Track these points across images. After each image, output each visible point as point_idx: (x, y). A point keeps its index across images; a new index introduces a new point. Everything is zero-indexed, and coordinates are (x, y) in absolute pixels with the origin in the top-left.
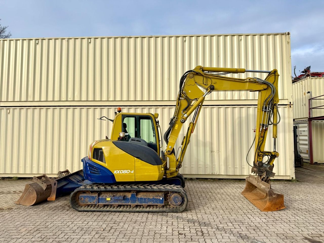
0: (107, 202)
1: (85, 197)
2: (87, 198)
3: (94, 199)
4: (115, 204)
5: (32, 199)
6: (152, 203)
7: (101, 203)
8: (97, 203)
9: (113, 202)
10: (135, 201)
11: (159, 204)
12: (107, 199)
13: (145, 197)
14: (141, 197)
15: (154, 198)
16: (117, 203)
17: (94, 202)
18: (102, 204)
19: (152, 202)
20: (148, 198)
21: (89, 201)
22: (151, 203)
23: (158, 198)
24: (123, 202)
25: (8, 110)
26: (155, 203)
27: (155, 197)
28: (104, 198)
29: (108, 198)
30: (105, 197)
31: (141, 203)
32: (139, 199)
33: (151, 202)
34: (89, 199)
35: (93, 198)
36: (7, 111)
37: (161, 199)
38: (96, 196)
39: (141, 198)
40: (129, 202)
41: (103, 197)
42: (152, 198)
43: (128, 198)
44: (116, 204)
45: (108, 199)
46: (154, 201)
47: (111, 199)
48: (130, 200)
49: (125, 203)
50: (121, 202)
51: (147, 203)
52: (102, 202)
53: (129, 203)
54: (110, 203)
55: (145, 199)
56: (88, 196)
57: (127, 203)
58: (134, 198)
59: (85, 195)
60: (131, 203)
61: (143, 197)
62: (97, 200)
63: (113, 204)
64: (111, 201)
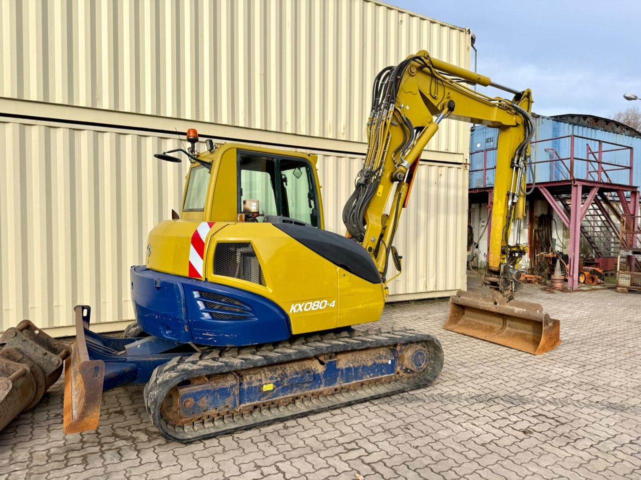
0: (263, 396)
1: (197, 396)
2: (204, 398)
3: (228, 395)
4: (286, 396)
6: (370, 377)
7: (248, 401)
8: (238, 405)
9: (281, 394)
10: (333, 381)
11: (386, 375)
12: (264, 386)
13: (356, 365)
14: (347, 366)
15: (375, 364)
16: (291, 393)
17: (228, 404)
18: (249, 406)
19: (372, 375)
20: (364, 366)
21: (211, 404)
22: (368, 376)
23: (384, 361)
24: (306, 388)
26: (378, 376)
27: (377, 361)
28: (255, 387)
29: (266, 384)
30: (258, 384)
31: (347, 382)
32: (344, 371)
33: (369, 374)
34: (210, 399)
35: (224, 393)
37: (390, 362)
38: (232, 387)
39: (349, 369)
40: (321, 383)
41: (254, 385)
42: (370, 363)
43: (319, 374)
44: (289, 395)
45: (268, 387)
46: (376, 370)
47: (277, 384)
48: (322, 378)
49: (311, 388)
50: (301, 389)
51: (362, 379)
52: (250, 400)
53: (319, 387)
54: (273, 397)
55: (356, 369)
56: (208, 391)
57: (315, 388)
58: (332, 372)
59: (199, 390)
60: (325, 385)
61: (351, 365)
62: (237, 398)
63: (282, 397)
64: (275, 392)
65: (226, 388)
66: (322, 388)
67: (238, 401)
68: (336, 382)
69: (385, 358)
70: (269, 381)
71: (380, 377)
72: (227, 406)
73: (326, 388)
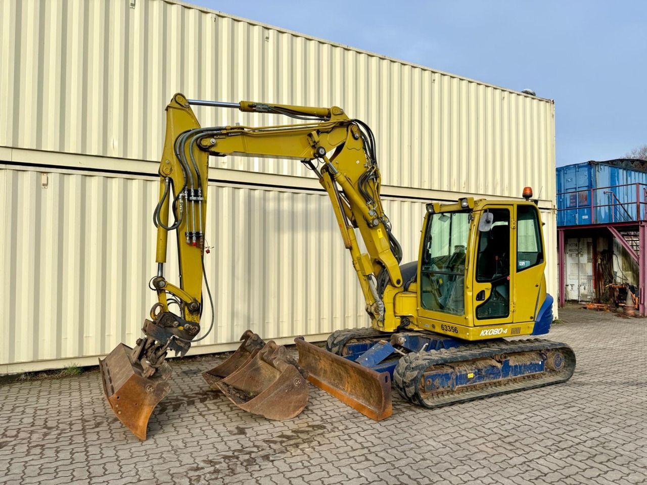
0: (468, 381)
1: (433, 378)
2: (437, 380)
3: (449, 379)
4: (480, 383)
5: (292, 404)
6: (529, 373)
8: (455, 386)
9: (478, 380)
10: (506, 375)
11: (538, 372)
12: (469, 375)
13: (520, 364)
14: (515, 364)
15: (531, 363)
16: (483, 380)
17: (450, 385)
18: (461, 387)
19: (529, 371)
20: (524, 364)
21: (440, 384)
22: (527, 372)
23: (537, 362)
24: (491, 378)
26: (533, 372)
27: (533, 362)
28: (464, 375)
29: (470, 373)
30: (465, 373)
31: (515, 376)
32: (513, 368)
33: (528, 370)
34: (440, 380)
35: (447, 377)
37: (540, 363)
38: (451, 373)
39: (516, 367)
40: (500, 375)
41: (463, 373)
42: (528, 363)
43: (498, 369)
44: (482, 382)
45: (471, 376)
46: (532, 368)
47: (474, 374)
48: (501, 371)
49: (494, 378)
50: (489, 378)
51: (523, 374)
52: (461, 384)
53: (499, 378)
54: (474, 383)
55: (520, 367)
56: (439, 375)
57: (496, 379)
58: (507, 368)
59: (435, 373)
60: (503, 377)
61: (517, 364)
62: (454, 381)
63: (478, 383)
64: (474, 379)
65: (448, 374)
66: (501, 379)
67: (455, 383)
68: (509, 375)
69: (537, 360)
70: (471, 372)
71: (534, 373)
72: (449, 387)
73: (503, 379)
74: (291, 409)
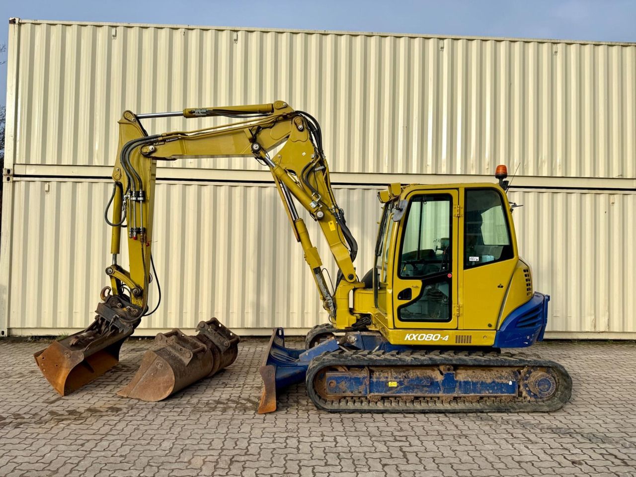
0: (389, 390)
1: (338, 379)
2: (343, 383)
3: (361, 384)
4: (407, 394)
6: (490, 393)
7: (376, 392)
8: (368, 393)
9: (403, 392)
10: (452, 390)
11: (506, 394)
12: (390, 383)
13: (475, 380)
14: (465, 380)
15: (494, 382)
16: (412, 392)
17: (361, 391)
18: (378, 396)
19: (491, 391)
20: (482, 382)
21: (348, 388)
22: (487, 392)
23: (505, 381)
24: (426, 391)
25: (46, 185)
26: (497, 393)
27: (496, 380)
28: (382, 382)
29: (391, 381)
30: (384, 380)
31: (465, 393)
32: (463, 384)
33: (488, 390)
34: (348, 384)
35: (358, 381)
36: (42, 187)
37: (511, 383)
38: (364, 378)
39: (466, 383)
40: (440, 390)
41: (381, 380)
42: (489, 381)
43: (437, 382)
44: (410, 394)
45: (393, 384)
46: (496, 388)
47: (400, 383)
48: (441, 385)
49: (431, 392)
50: (421, 391)
51: (480, 393)
52: (378, 391)
53: (438, 393)
54: (397, 393)
55: (475, 384)
56: (346, 378)
57: (434, 393)
58: (450, 382)
59: (340, 376)
60: (444, 392)
61: (470, 380)
62: (367, 387)
63: (404, 394)
64: (398, 389)
65: (359, 378)
66: (440, 394)
67: (368, 390)
68: (455, 391)
69: (506, 378)
70: (394, 380)
71: (499, 394)
72: (360, 392)
73: (444, 394)
74: (162, 389)
